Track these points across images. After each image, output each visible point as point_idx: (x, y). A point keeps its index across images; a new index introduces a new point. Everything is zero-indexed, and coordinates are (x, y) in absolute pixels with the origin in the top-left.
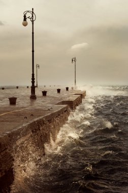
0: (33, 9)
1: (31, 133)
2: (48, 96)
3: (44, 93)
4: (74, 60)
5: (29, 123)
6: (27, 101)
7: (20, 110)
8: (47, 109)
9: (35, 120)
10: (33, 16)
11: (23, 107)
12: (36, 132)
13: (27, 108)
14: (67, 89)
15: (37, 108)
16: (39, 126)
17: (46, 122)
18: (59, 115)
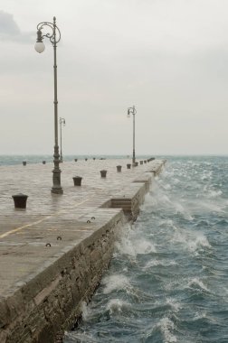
0: (55, 19)
1: (61, 277)
2: (85, 187)
3: (78, 181)
4: (131, 112)
5: (55, 260)
6: (46, 200)
7: (35, 223)
8: (85, 220)
9: (66, 251)
10: (54, 33)
11: (40, 215)
12: (67, 273)
13: (48, 217)
14: (119, 168)
15: (66, 217)
16: (73, 260)
17: (85, 250)
18: (107, 231)
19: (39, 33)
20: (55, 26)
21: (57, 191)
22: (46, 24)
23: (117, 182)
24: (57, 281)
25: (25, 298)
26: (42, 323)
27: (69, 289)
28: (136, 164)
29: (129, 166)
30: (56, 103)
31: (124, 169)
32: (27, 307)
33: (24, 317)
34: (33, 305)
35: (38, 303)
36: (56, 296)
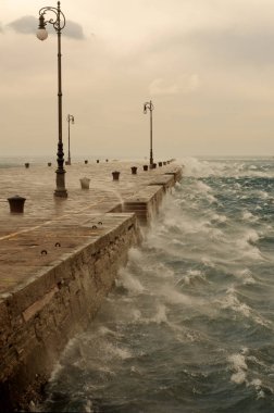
0: (59, 3)
1: (56, 289)
2: (93, 190)
3: (85, 186)
4: (148, 107)
5: (50, 268)
6: (47, 204)
7: (33, 228)
8: (90, 225)
9: (64, 259)
10: (58, 19)
11: (39, 220)
12: (66, 285)
13: (48, 223)
14: (134, 170)
15: (68, 223)
16: (73, 270)
17: (88, 259)
18: (116, 238)
19: (42, 19)
20: (59, 11)
21: (61, 194)
22: (49, 8)
23: (130, 185)
24: (52, 293)
25: (10, 313)
26: (32, 342)
27: (67, 304)
28: (154, 166)
29: (145, 168)
30: (60, 95)
31: (140, 170)
32: (13, 323)
33: (9, 335)
34: (21, 321)
35: (27, 319)
36: (51, 312)
